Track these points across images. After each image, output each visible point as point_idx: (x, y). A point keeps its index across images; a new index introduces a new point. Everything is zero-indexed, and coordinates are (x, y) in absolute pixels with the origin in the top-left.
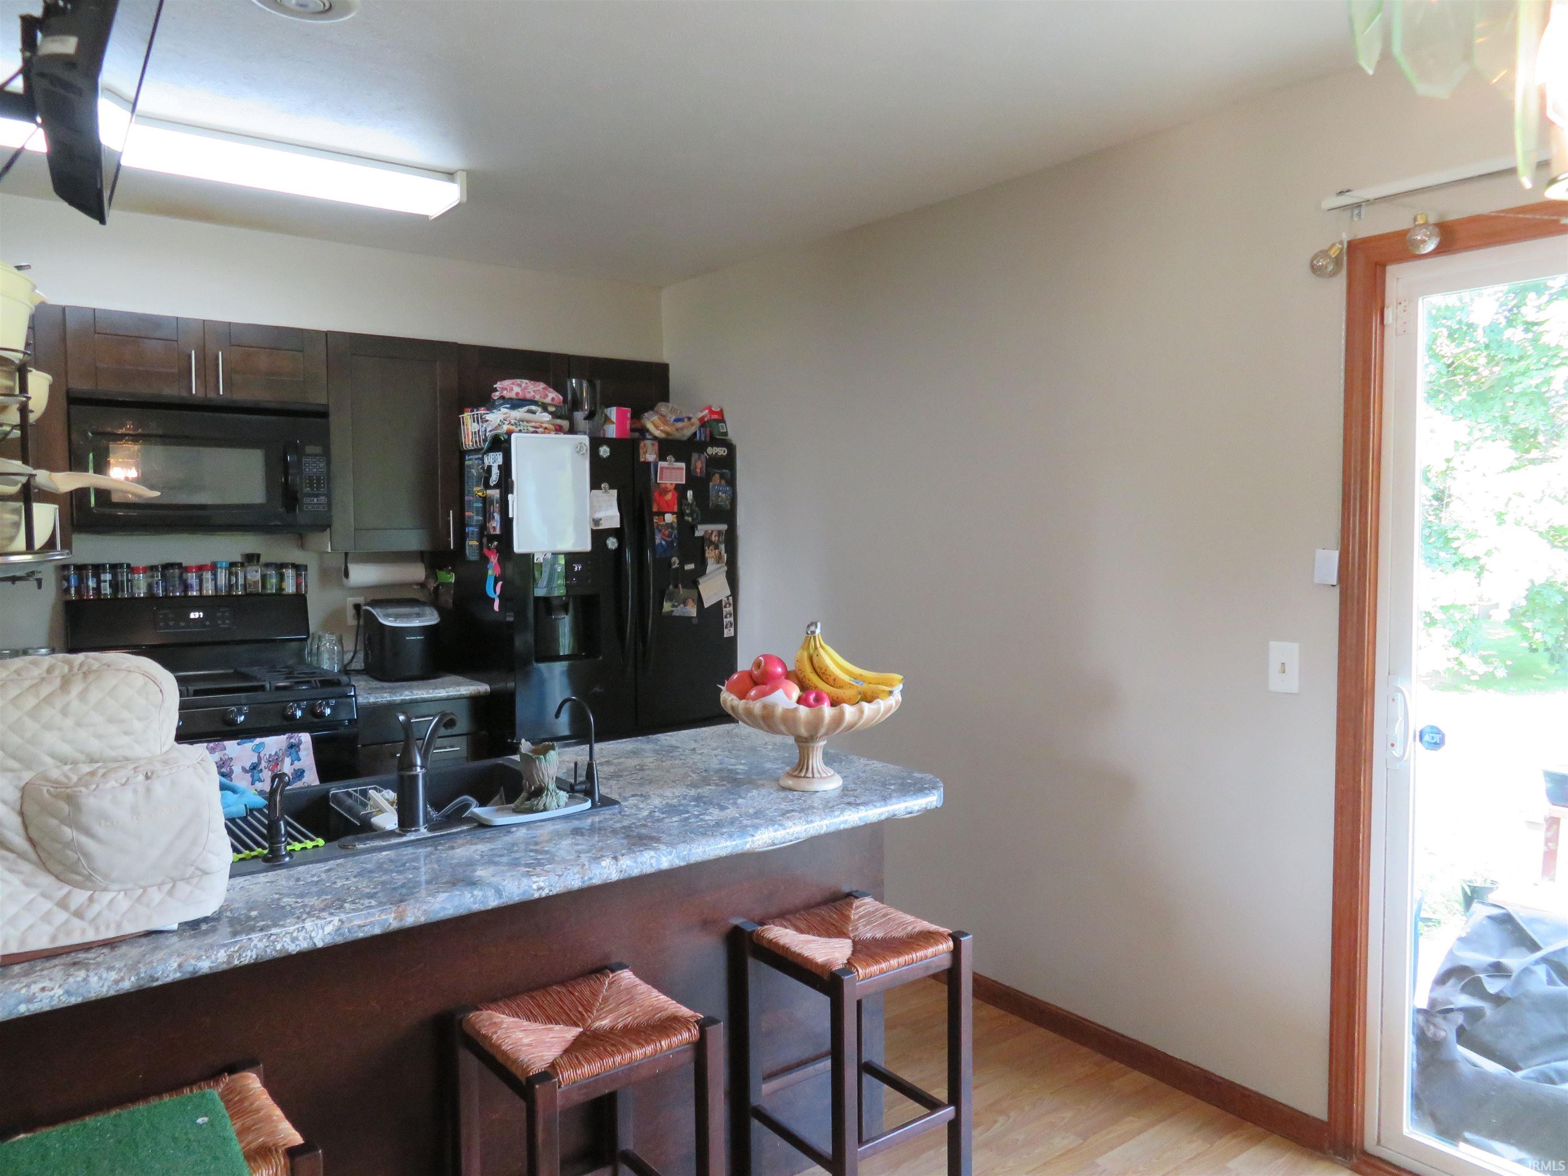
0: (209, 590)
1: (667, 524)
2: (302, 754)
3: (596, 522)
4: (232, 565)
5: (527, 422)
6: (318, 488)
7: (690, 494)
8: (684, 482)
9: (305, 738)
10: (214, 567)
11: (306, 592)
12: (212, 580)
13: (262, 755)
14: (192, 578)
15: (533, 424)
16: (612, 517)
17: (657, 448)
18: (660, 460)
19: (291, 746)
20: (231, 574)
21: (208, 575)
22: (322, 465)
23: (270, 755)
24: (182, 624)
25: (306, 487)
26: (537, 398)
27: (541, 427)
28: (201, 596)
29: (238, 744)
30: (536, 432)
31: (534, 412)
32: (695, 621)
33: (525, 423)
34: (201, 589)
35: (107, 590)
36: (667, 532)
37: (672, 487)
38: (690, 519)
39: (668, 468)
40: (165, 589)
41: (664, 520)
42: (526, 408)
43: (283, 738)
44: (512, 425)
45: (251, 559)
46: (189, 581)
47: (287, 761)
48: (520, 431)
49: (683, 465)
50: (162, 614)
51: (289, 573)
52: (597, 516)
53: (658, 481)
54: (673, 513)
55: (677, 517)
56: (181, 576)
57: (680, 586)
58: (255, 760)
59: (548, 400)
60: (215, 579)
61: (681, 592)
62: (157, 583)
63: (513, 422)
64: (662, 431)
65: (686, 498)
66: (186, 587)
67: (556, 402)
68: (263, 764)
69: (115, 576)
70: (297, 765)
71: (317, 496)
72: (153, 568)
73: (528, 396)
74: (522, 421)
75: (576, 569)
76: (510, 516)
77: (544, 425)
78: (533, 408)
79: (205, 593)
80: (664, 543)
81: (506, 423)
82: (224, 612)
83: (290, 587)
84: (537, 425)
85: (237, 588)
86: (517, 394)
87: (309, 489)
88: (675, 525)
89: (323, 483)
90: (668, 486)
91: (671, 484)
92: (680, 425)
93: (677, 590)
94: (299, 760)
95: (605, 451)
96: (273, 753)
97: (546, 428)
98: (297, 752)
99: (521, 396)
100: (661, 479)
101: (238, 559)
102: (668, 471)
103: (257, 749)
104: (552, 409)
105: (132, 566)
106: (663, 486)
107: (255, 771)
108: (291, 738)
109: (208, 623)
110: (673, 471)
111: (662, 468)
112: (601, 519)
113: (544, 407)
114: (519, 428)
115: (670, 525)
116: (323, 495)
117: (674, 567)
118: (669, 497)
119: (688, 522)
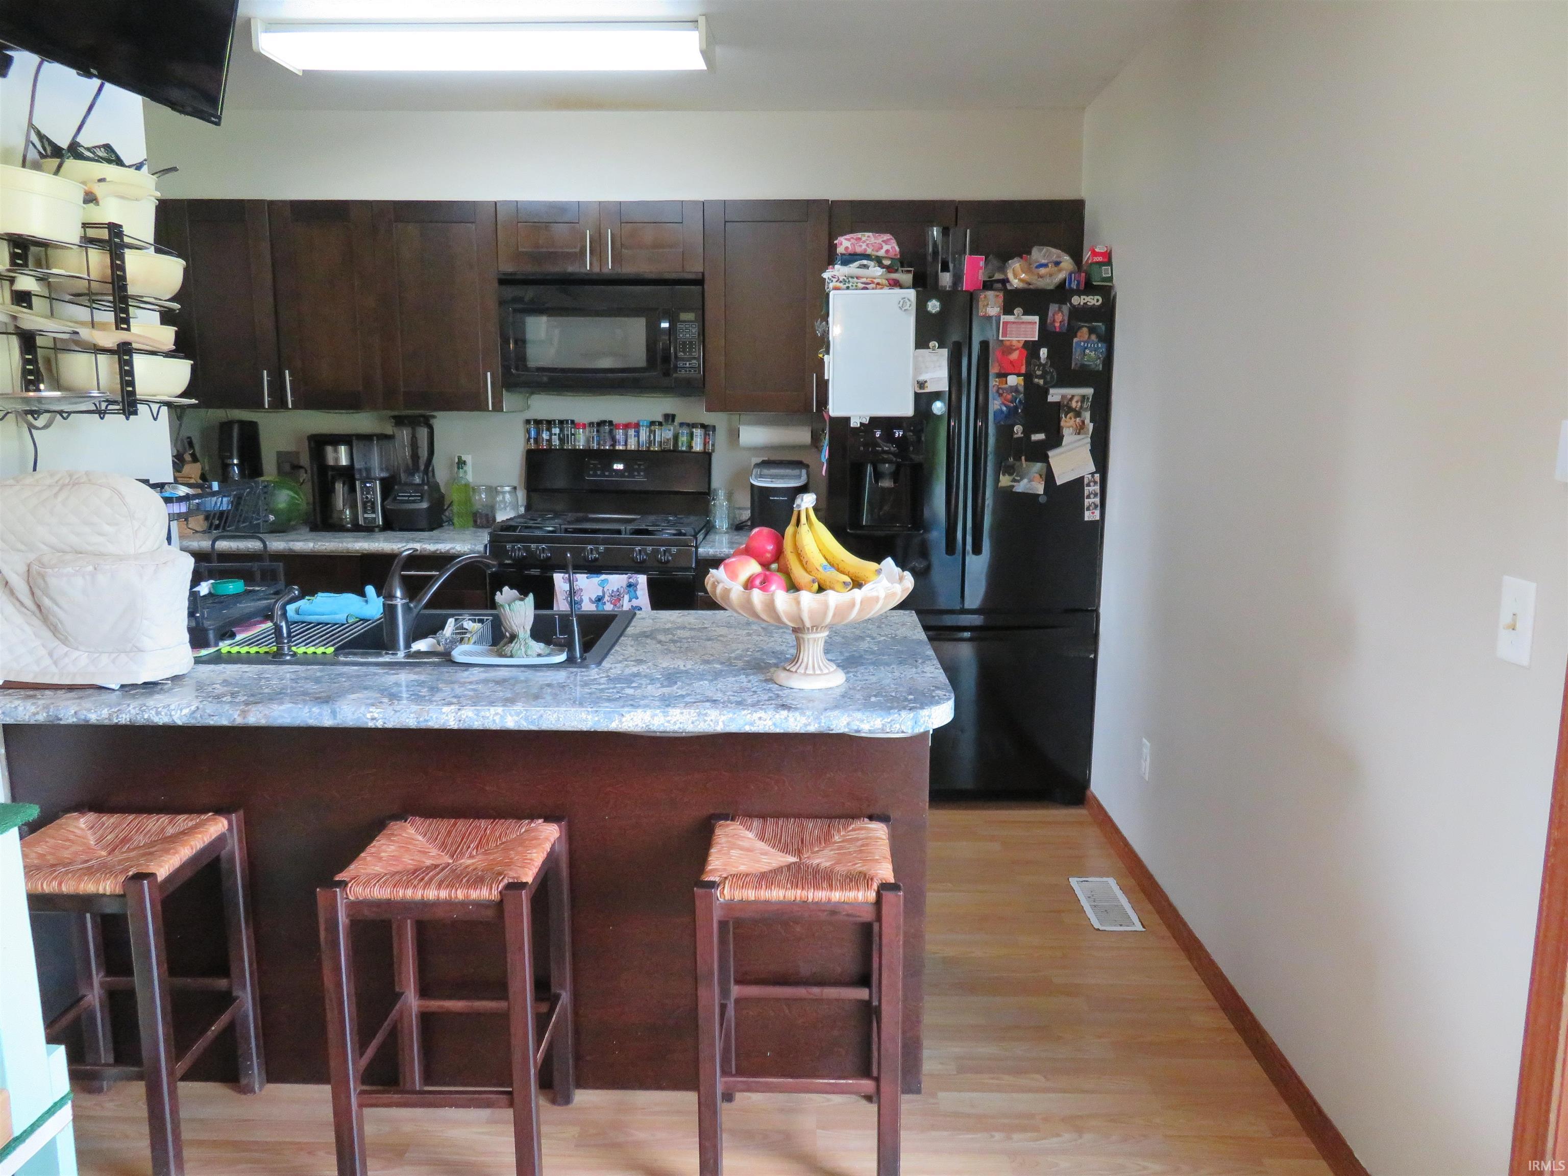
0: (632, 446)
1: (1011, 387)
2: (639, 593)
3: (922, 385)
4: (652, 423)
5: (857, 278)
6: (691, 352)
7: (1044, 352)
8: (1037, 339)
9: (642, 580)
10: (637, 426)
11: (713, 450)
12: (635, 436)
13: (605, 590)
14: (619, 434)
15: (864, 280)
16: (939, 379)
17: (1001, 300)
18: (1004, 314)
19: (630, 585)
20: (650, 431)
21: (632, 432)
22: (694, 331)
23: (613, 591)
24: (607, 473)
25: (680, 351)
26: (869, 251)
27: (873, 282)
28: (625, 451)
29: (587, 578)
30: (867, 289)
31: (865, 267)
32: (1043, 500)
33: (855, 279)
34: (626, 444)
35: (556, 442)
36: (1009, 397)
37: (1021, 345)
38: (1041, 382)
39: (1014, 323)
40: (598, 444)
41: (1006, 383)
42: (857, 264)
43: (625, 577)
44: (841, 282)
45: (670, 418)
46: (617, 437)
47: (626, 597)
48: (848, 288)
49: (1036, 319)
50: (592, 464)
51: (698, 432)
52: (922, 378)
53: (1000, 338)
54: (1019, 375)
55: (1025, 381)
56: (611, 431)
57: (1023, 458)
58: (601, 594)
59: (882, 253)
60: (638, 435)
61: (1024, 466)
62: (593, 437)
63: (841, 279)
64: (1021, 280)
65: (1039, 358)
66: (614, 441)
67: (891, 254)
68: (607, 598)
69: (561, 430)
70: (635, 603)
71: (689, 360)
72: (591, 424)
73: (859, 250)
74: (852, 277)
75: (897, 435)
76: (826, 378)
77: (876, 281)
78: (865, 262)
79: (629, 448)
80: (1004, 409)
81: (835, 280)
82: (640, 465)
83: (698, 446)
84: (868, 281)
85: (654, 444)
86: (847, 248)
87: (682, 354)
88: (1021, 389)
89: (695, 348)
90: (1014, 343)
91: (1019, 341)
92: (1043, 271)
93: (1018, 463)
94: (637, 598)
95: (934, 306)
96: (615, 590)
97: (878, 284)
98: (635, 591)
99: (850, 250)
100: (1005, 335)
101: (660, 419)
102: (1014, 326)
103: (602, 584)
104: (887, 262)
105: (576, 422)
106: (1008, 343)
107: (600, 603)
108: (630, 578)
109: (626, 474)
110: (1023, 326)
111: (1006, 323)
112: (926, 382)
113: (879, 261)
114: (847, 285)
115: (1015, 389)
116: (695, 358)
117: (1015, 436)
118: (1015, 356)
119: (1038, 385)
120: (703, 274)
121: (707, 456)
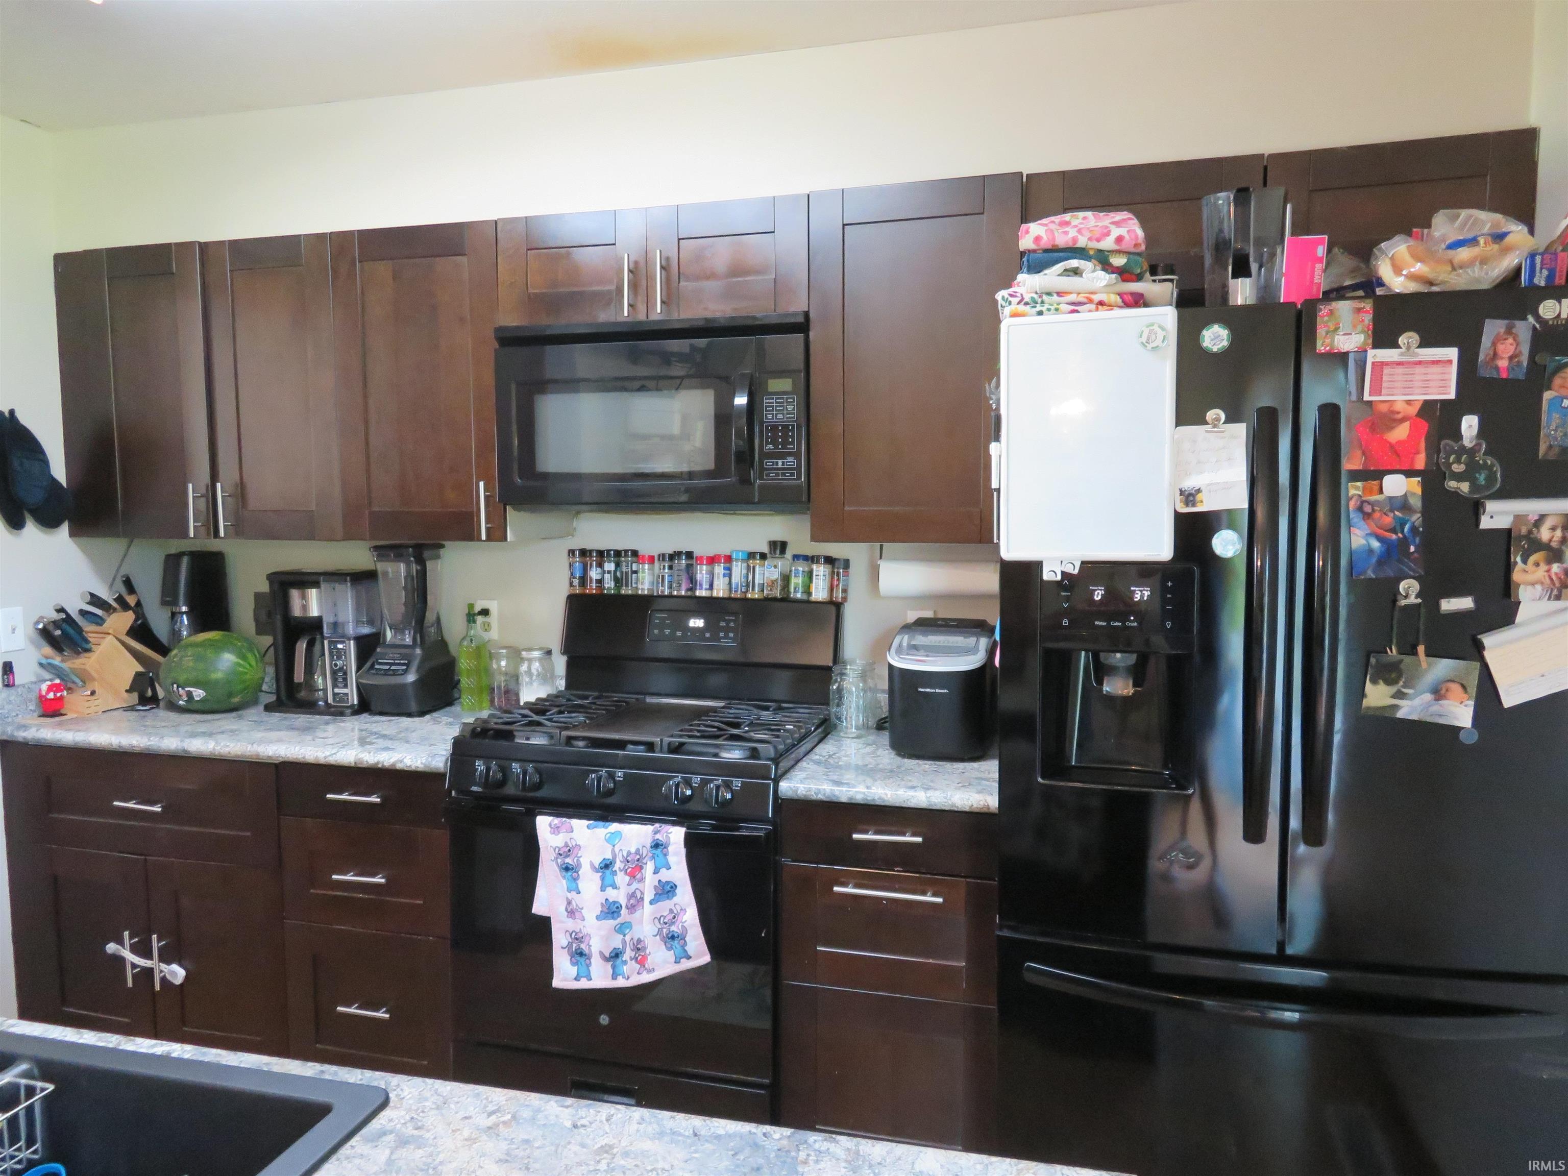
0: (720, 591)
1: (1391, 498)
2: (671, 859)
3: (1189, 497)
4: (751, 555)
5: (1059, 294)
6: (785, 444)
7: (1470, 425)
8: (1452, 395)
9: (676, 835)
10: (729, 559)
11: (845, 599)
12: (724, 575)
13: (617, 850)
14: (702, 573)
15: (1073, 298)
16: (1228, 486)
17: (1368, 318)
18: (1376, 346)
19: (656, 845)
20: (748, 568)
21: (719, 569)
22: (790, 408)
23: (629, 853)
24: (679, 634)
25: (767, 443)
26: (1082, 242)
27: (1090, 301)
28: (711, 599)
29: (588, 827)
30: (1077, 311)
31: (1076, 272)
32: (1470, 738)
33: (1055, 298)
34: (711, 587)
35: (609, 584)
36: (1388, 520)
37: (1413, 410)
38: (1465, 487)
39: (1399, 364)
40: (670, 587)
41: (1381, 491)
42: (1059, 267)
43: (649, 828)
44: (1026, 304)
45: (779, 547)
46: (699, 577)
47: (649, 867)
48: (1040, 313)
49: (1452, 353)
50: (658, 618)
51: (821, 571)
52: (1189, 484)
53: (1367, 397)
54: (1409, 473)
55: (1424, 485)
56: (689, 567)
57: (1421, 649)
58: (609, 856)
59: (1108, 244)
60: (729, 574)
61: (1424, 665)
62: (663, 577)
63: (1027, 298)
64: (1412, 277)
65: (1458, 436)
66: (694, 583)
67: (1127, 245)
68: (618, 865)
69: (618, 565)
70: (665, 875)
71: (782, 456)
72: (662, 557)
73: (1062, 240)
74: (1049, 294)
75: (1137, 597)
76: (994, 485)
77: (1097, 298)
78: (1074, 263)
79: (715, 594)
80: (1376, 544)
81: (1015, 300)
82: (728, 622)
83: (819, 592)
84: (1081, 298)
85: (753, 589)
86: (1037, 239)
87: (771, 446)
88: (1416, 502)
89: (792, 437)
90: (1399, 407)
91: (1409, 402)
92: (1464, 254)
93: (1407, 659)
94: (669, 868)
95: (1217, 337)
96: (633, 850)
97: (1101, 303)
98: (665, 855)
99: (1045, 243)
100: (1377, 389)
101: (765, 549)
102: (1400, 370)
103: (611, 839)
104: (1119, 261)
105: (640, 553)
106: (1384, 408)
107: (608, 872)
108: (656, 832)
109: (708, 635)
110: (1419, 370)
111: (1379, 366)
112: (1199, 491)
113: (1102, 260)
114: (1039, 308)
115: (1402, 504)
116: (790, 454)
117: (1403, 602)
118: (1401, 433)
119: (1456, 494)
120: (807, 315)
121: (836, 607)
